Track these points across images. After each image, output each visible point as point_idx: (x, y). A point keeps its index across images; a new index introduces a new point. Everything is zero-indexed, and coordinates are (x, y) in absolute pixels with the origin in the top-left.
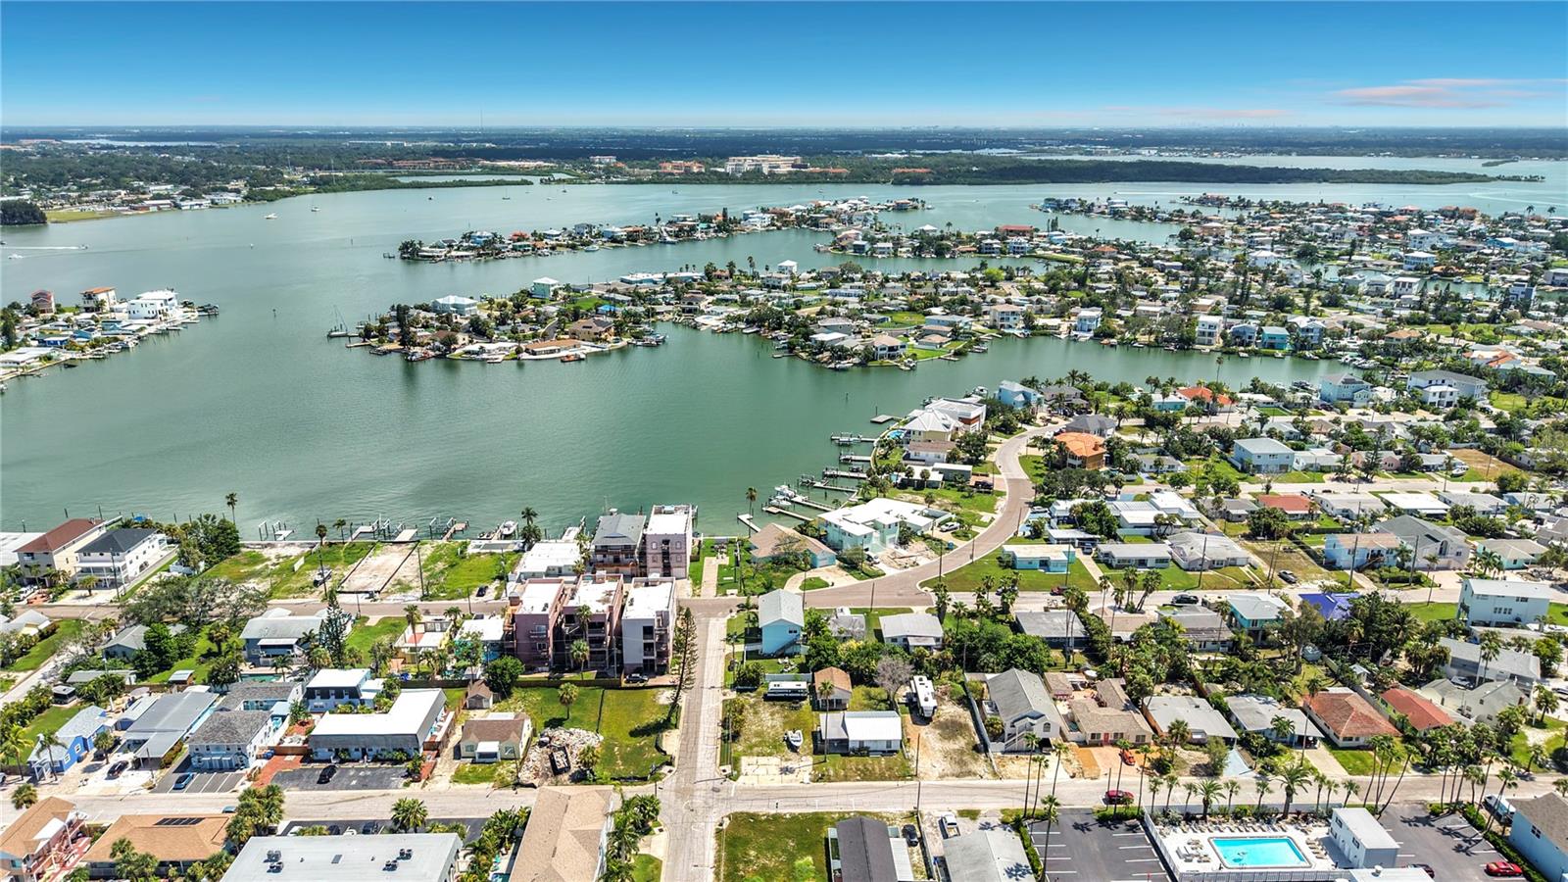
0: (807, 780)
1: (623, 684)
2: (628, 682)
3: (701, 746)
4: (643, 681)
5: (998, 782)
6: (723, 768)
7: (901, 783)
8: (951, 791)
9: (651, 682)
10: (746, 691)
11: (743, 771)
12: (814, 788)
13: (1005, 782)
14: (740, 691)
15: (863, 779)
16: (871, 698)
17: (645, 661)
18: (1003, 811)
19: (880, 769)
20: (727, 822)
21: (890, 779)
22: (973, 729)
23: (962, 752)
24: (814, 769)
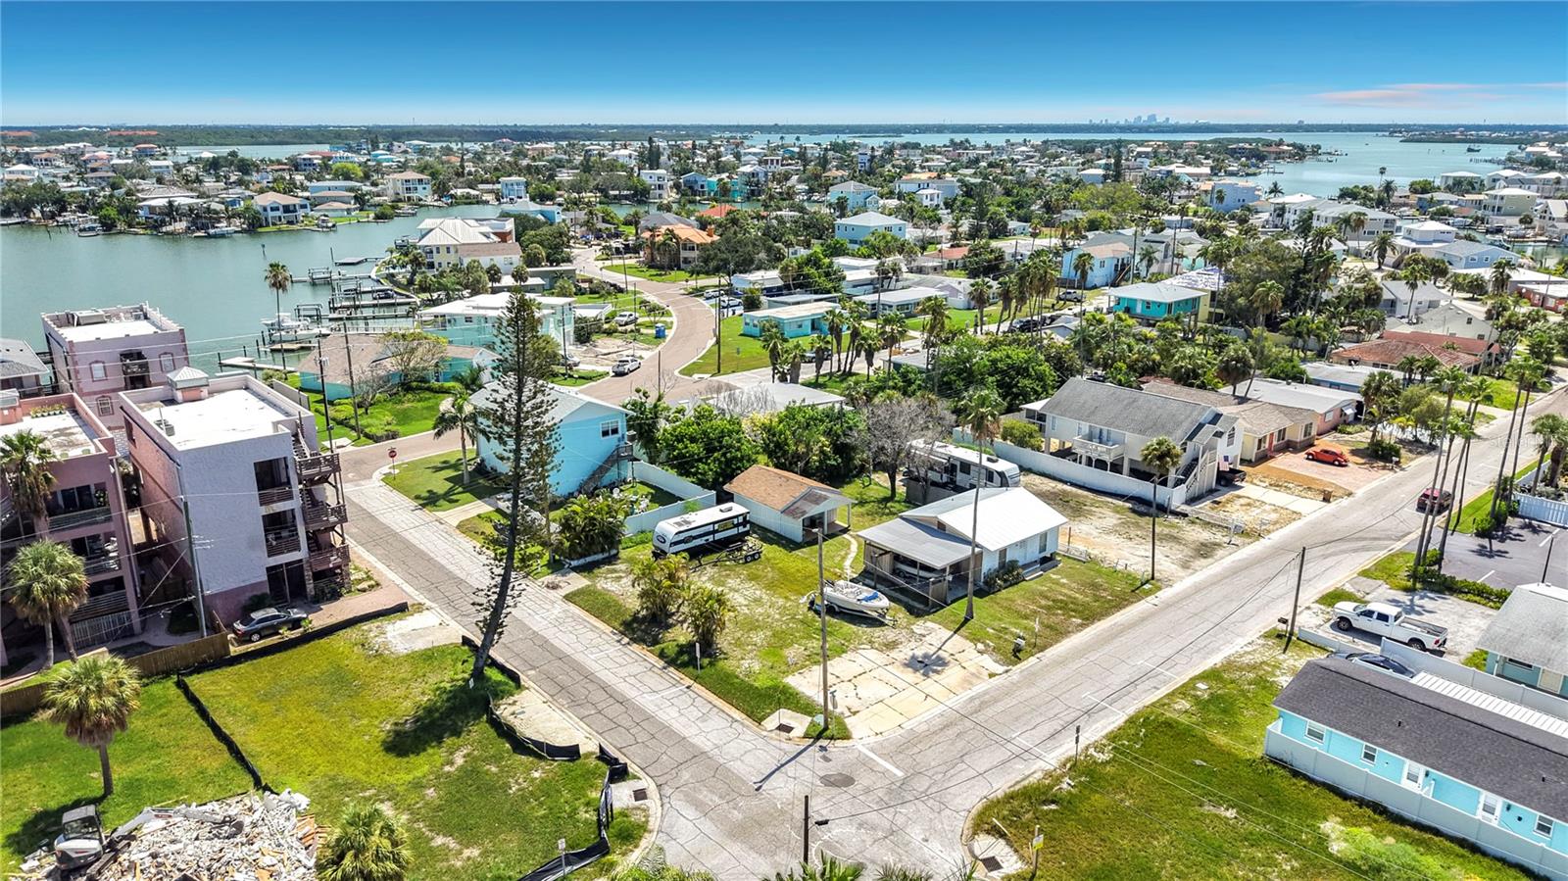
0: (996, 666)
1: (235, 650)
2: (245, 638)
3: (647, 702)
4: (296, 624)
5: (1266, 540)
6: (770, 723)
9: (319, 619)
10: (597, 564)
11: (836, 708)
12: (1031, 674)
13: (1276, 536)
14: (587, 569)
15: (1087, 620)
17: (272, 571)
19: (1083, 592)
20: (994, 847)
23: (1133, 525)
24: (973, 640)
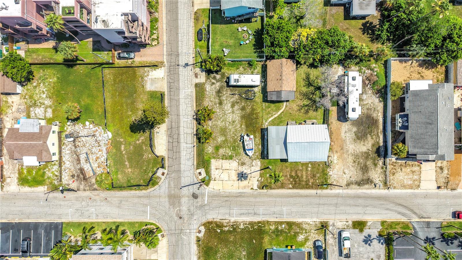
0: (255, 187)
5: (386, 191)
6: (199, 171)
7: (319, 191)
8: (351, 202)
10: (212, 72)
11: (213, 176)
12: (260, 195)
13: (392, 191)
15: (294, 188)
16: (310, 84)
18: (383, 223)
19: (307, 176)
20: (203, 229)
21: (311, 187)
22: (381, 127)
23: (366, 156)
24: (261, 176)
